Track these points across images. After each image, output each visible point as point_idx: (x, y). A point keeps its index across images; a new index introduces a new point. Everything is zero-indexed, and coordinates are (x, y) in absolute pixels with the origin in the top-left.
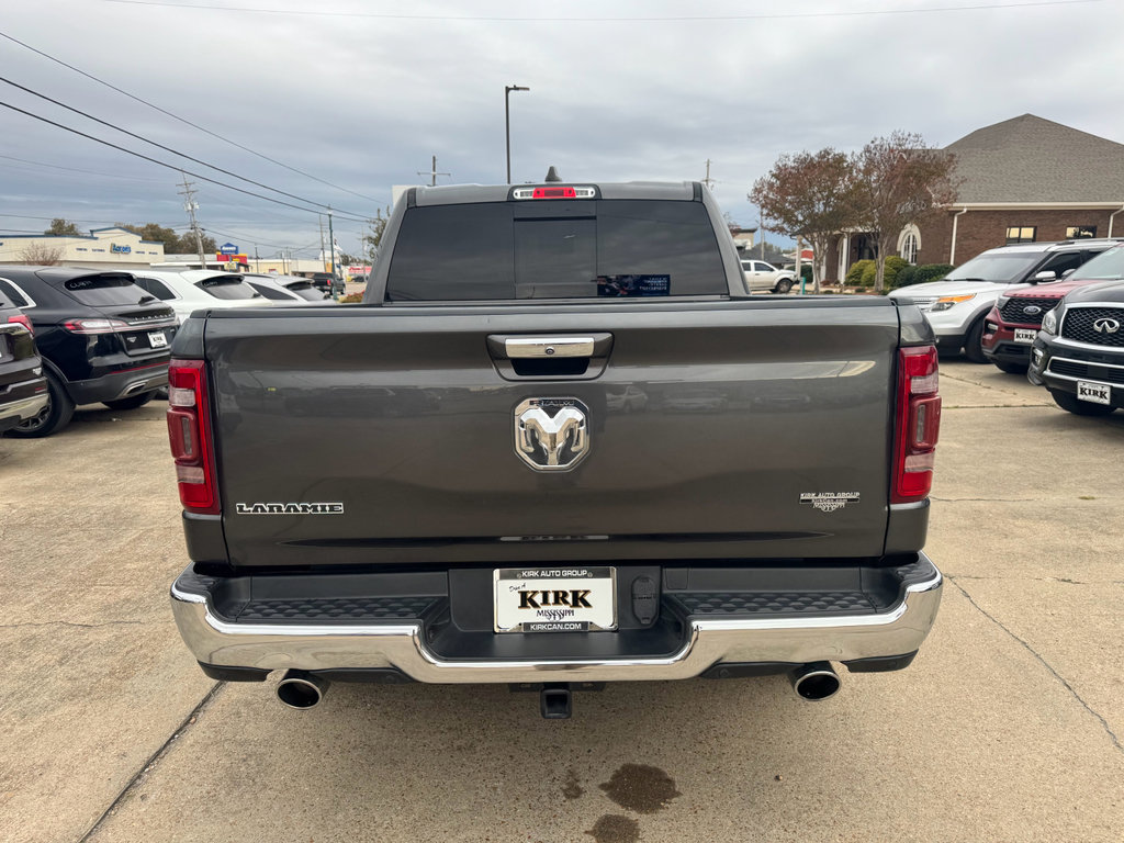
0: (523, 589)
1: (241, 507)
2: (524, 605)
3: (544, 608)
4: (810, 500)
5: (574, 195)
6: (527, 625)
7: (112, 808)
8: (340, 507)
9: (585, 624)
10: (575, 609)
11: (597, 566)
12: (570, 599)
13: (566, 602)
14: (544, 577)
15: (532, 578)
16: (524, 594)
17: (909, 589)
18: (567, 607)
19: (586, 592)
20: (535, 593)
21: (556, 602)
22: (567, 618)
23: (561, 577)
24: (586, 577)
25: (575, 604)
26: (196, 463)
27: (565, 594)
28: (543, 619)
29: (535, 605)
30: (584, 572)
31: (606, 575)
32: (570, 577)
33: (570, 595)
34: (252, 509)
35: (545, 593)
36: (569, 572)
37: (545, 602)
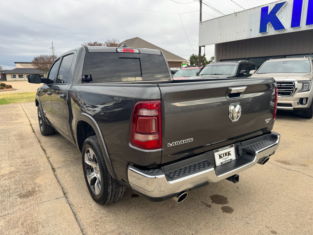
0: (219, 154)
1: (169, 145)
2: (220, 158)
3: (223, 158)
5: (134, 51)
6: (221, 163)
8: (192, 139)
9: (231, 159)
10: (229, 156)
11: (230, 145)
13: (227, 155)
15: (221, 151)
16: (219, 155)
17: (278, 137)
18: (227, 156)
19: (230, 151)
20: (221, 154)
21: (225, 156)
22: (228, 159)
24: (230, 148)
25: (229, 155)
26: (157, 133)
27: (226, 153)
28: (224, 161)
29: (222, 157)
30: (229, 147)
31: (232, 146)
32: (227, 149)
33: (227, 153)
34: (172, 145)
35: (223, 154)
36: (227, 148)
37: (224, 156)
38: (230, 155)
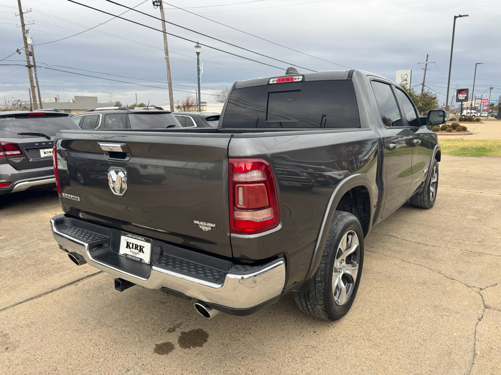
0: (127, 241)
2: (127, 247)
3: (132, 250)
4: (198, 224)
6: (126, 255)
7: (67, 285)
8: (79, 199)
9: (141, 259)
10: (140, 253)
11: (147, 238)
12: (139, 248)
13: (138, 250)
14: (133, 238)
15: (130, 237)
16: (128, 243)
17: (227, 275)
18: (137, 251)
19: (143, 247)
20: (130, 243)
21: (135, 249)
22: (137, 256)
23: (137, 239)
24: (143, 241)
25: (140, 251)
27: (138, 246)
28: (131, 254)
29: (130, 248)
30: (143, 239)
31: (149, 242)
32: (139, 240)
35: (133, 244)
36: (139, 238)
37: (132, 248)
38: (143, 252)
